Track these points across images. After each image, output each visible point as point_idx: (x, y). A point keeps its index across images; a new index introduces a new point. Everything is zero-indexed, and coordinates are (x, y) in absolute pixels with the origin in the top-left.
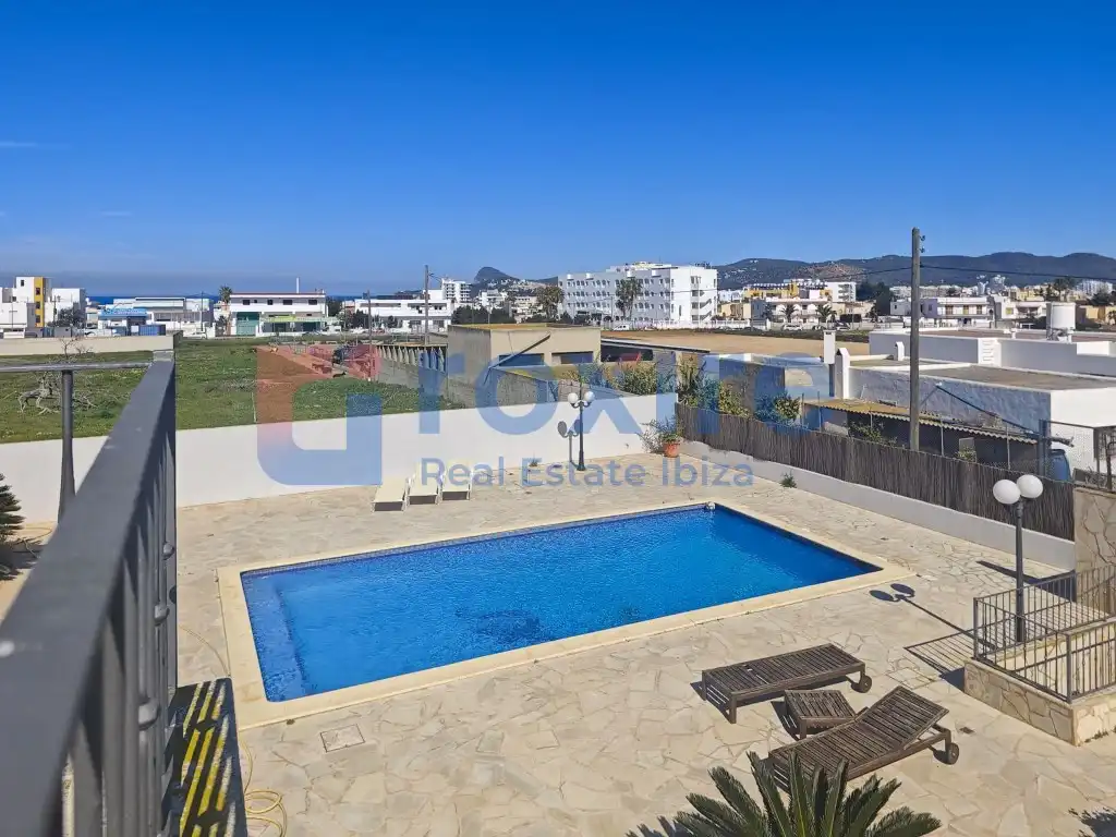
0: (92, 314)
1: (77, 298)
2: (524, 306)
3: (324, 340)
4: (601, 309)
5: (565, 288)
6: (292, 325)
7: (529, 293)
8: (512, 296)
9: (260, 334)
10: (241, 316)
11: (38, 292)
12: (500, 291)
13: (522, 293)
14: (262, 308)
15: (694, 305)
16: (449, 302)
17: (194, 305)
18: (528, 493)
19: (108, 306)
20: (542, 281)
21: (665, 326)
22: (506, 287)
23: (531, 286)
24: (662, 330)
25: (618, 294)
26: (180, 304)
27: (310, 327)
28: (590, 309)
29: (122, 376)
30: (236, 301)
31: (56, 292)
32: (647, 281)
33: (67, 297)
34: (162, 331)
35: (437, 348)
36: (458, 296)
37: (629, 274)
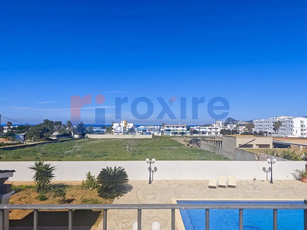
0: (136, 129)
1: (133, 126)
2: (241, 129)
3: (186, 137)
4: (267, 130)
5: (255, 124)
6: (178, 133)
7: (242, 125)
8: (238, 126)
9: (171, 135)
10: (166, 130)
11: (125, 124)
12: (233, 124)
13: (240, 125)
14: (171, 128)
15: (302, 130)
16: (219, 127)
17: (156, 127)
18: (255, 189)
19: (139, 127)
20: (247, 122)
21: (291, 136)
22: (235, 123)
23: (243, 123)
24: (290, 137)
25: (273, 126)
26: (153, 127)
27: (183, 133)
28: (264, 130)
29: (143, 144)
30: (165, 127)
31: (129, 124)
32: (284, 122)
33: (131, 125)
34: (150, 134)
35: (219, 141)
36: (221, 125)
37: (277, 120)
